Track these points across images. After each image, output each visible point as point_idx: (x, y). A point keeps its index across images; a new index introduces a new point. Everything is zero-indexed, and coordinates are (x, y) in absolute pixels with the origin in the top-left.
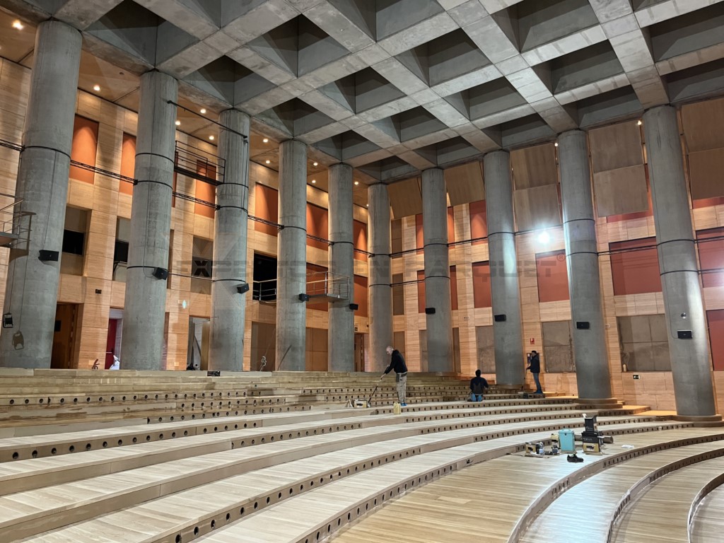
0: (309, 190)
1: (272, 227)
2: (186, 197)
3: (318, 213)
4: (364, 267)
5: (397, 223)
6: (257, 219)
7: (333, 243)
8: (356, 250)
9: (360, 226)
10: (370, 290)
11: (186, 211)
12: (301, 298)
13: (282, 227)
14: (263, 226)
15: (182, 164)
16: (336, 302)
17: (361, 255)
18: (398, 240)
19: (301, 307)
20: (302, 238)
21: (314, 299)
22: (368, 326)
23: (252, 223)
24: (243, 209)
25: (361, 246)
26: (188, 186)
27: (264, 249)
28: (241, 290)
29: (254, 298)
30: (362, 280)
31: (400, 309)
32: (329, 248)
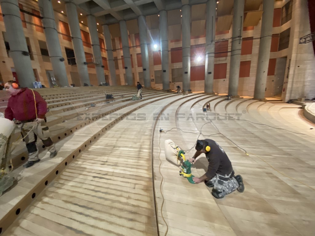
0: (81, 25)
1: (69, 38)
2: (31, 23)
3: (86, 34)
4: (105, 54)
5: (113, 40)
6: (62, 34)
7: (93, 45)
8: (101, 48)
9: (101, 41)
10: (108, 62)
11: (32, 30)
12: (85, 63)
13: (73, 38)
14: (66, 37)
15: (25, 9)
16: (97, 65)
17: (103, 50)
18: (114, 45)
19: (86, 67)
20: (81, 43)
21: (89, 63)
22: (109, 73)
23: (61, 36)
24: (54, 29)
25: (103, 47)
26: (31, 19)
27: (68, 46)
28: (62, 60)
29: (69, 64)
30: (104, 59)
31: (117, 68)
32: (92, 47)
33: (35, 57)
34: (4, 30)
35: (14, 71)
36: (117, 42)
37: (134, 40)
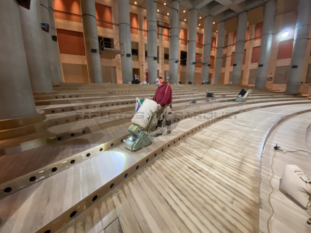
0: (198, 28)
1: (186, 41)
2: (162, 35)
3: (200, 36)
4: (214, 53)
5: (227, 36)
6: (181, 39)
7: (204, 45)
8: (212, 47)
9: (214, 39)
10: (215, 60)
11: (162, 40)
12: (194, 63)
13: (189, 41)
14: (183, 41)
15: (160, 24)
16: (204, 64)
17: (213, 48)
18: (226, 42)
19: (194, 66)
20: (195, 44)
21: (198, 63)
22: (213, 71)
23: (180, 41)
24: (177, 36)
25: (214, 46)
26: (162, 31)
27: (183, 50)
28: (177, 62)
29: (181, 65)
30: (212, 57)
31: (224, 65)
32: (203, 47)
33: (160, 60)
34: (146, 42)
35: (147, 72)
36: (231, 37)
37: (254, 32)
